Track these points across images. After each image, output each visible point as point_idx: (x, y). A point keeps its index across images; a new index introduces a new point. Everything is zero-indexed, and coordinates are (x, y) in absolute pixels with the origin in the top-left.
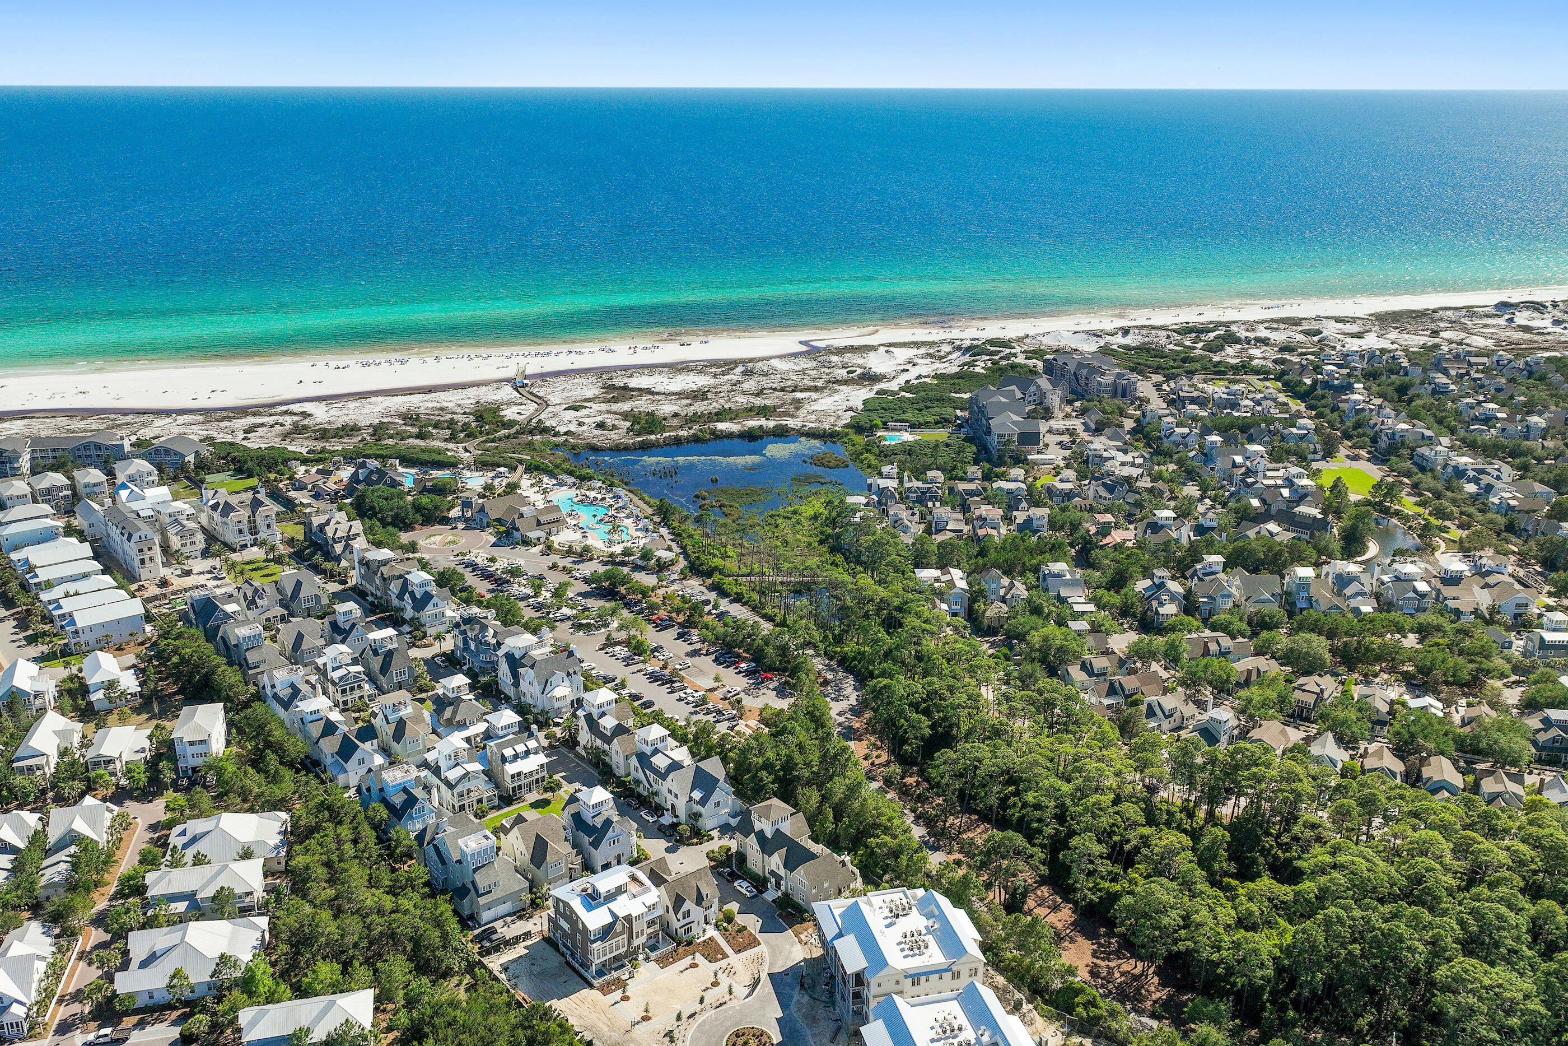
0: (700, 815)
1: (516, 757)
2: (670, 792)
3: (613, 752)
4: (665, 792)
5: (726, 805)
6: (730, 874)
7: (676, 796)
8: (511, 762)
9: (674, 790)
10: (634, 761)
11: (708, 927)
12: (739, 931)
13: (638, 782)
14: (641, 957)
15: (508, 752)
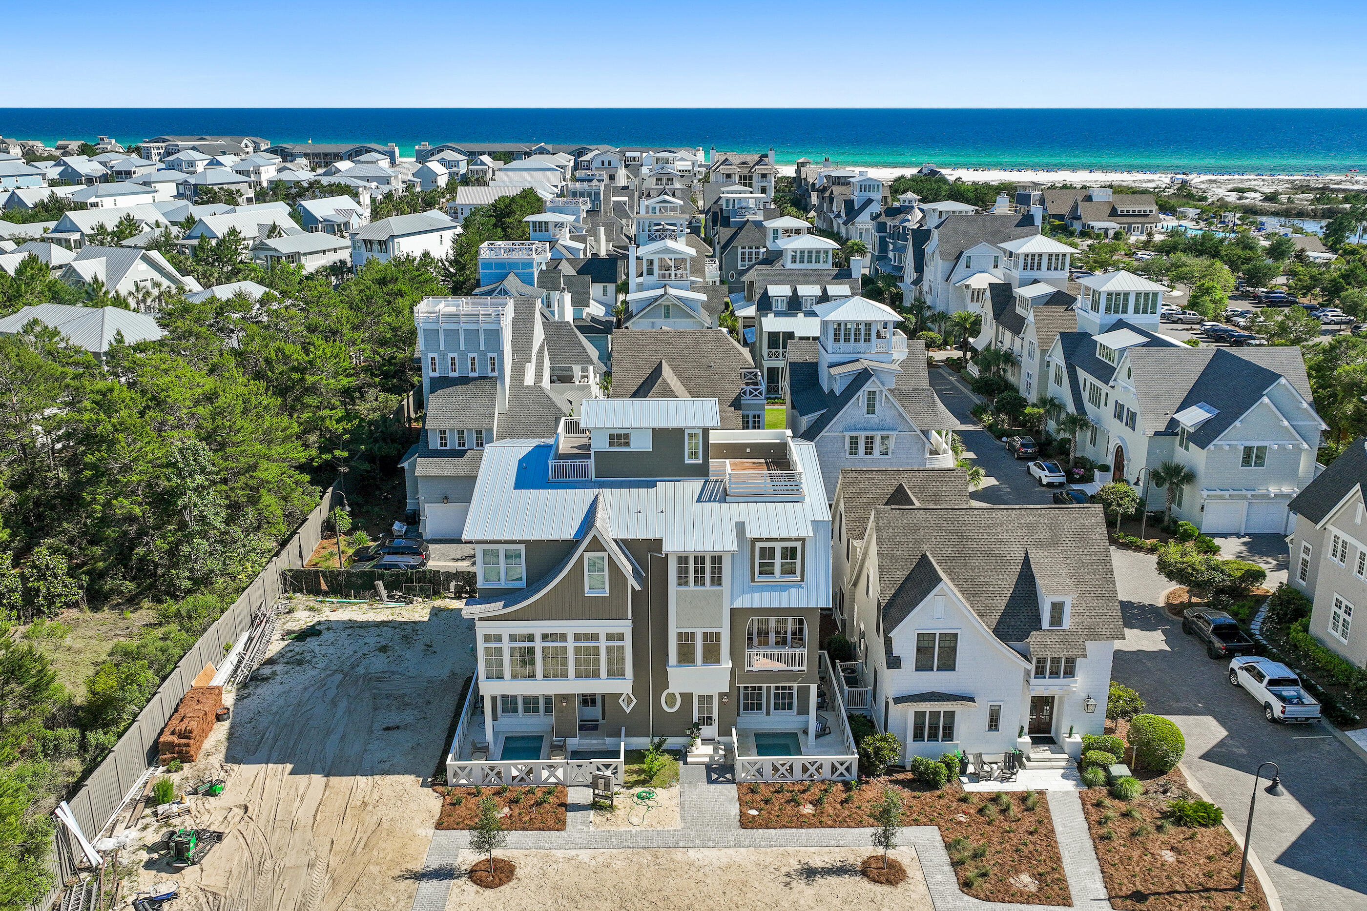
0: (1190, 478)
1: (794, 305)
2: (1119, 412)
3: (1025, 353)
4: (1107, 413)
5: (1290, 474)
6: (1221, 631)
7: (1132, 421)
8: (778, 314)
9: (1132, 404)
10: (1058, 358)
11: (1042, 753)
12: (1178, 817)
13: (1052, 405)
14: (701, 752)
15: (779, 291)
